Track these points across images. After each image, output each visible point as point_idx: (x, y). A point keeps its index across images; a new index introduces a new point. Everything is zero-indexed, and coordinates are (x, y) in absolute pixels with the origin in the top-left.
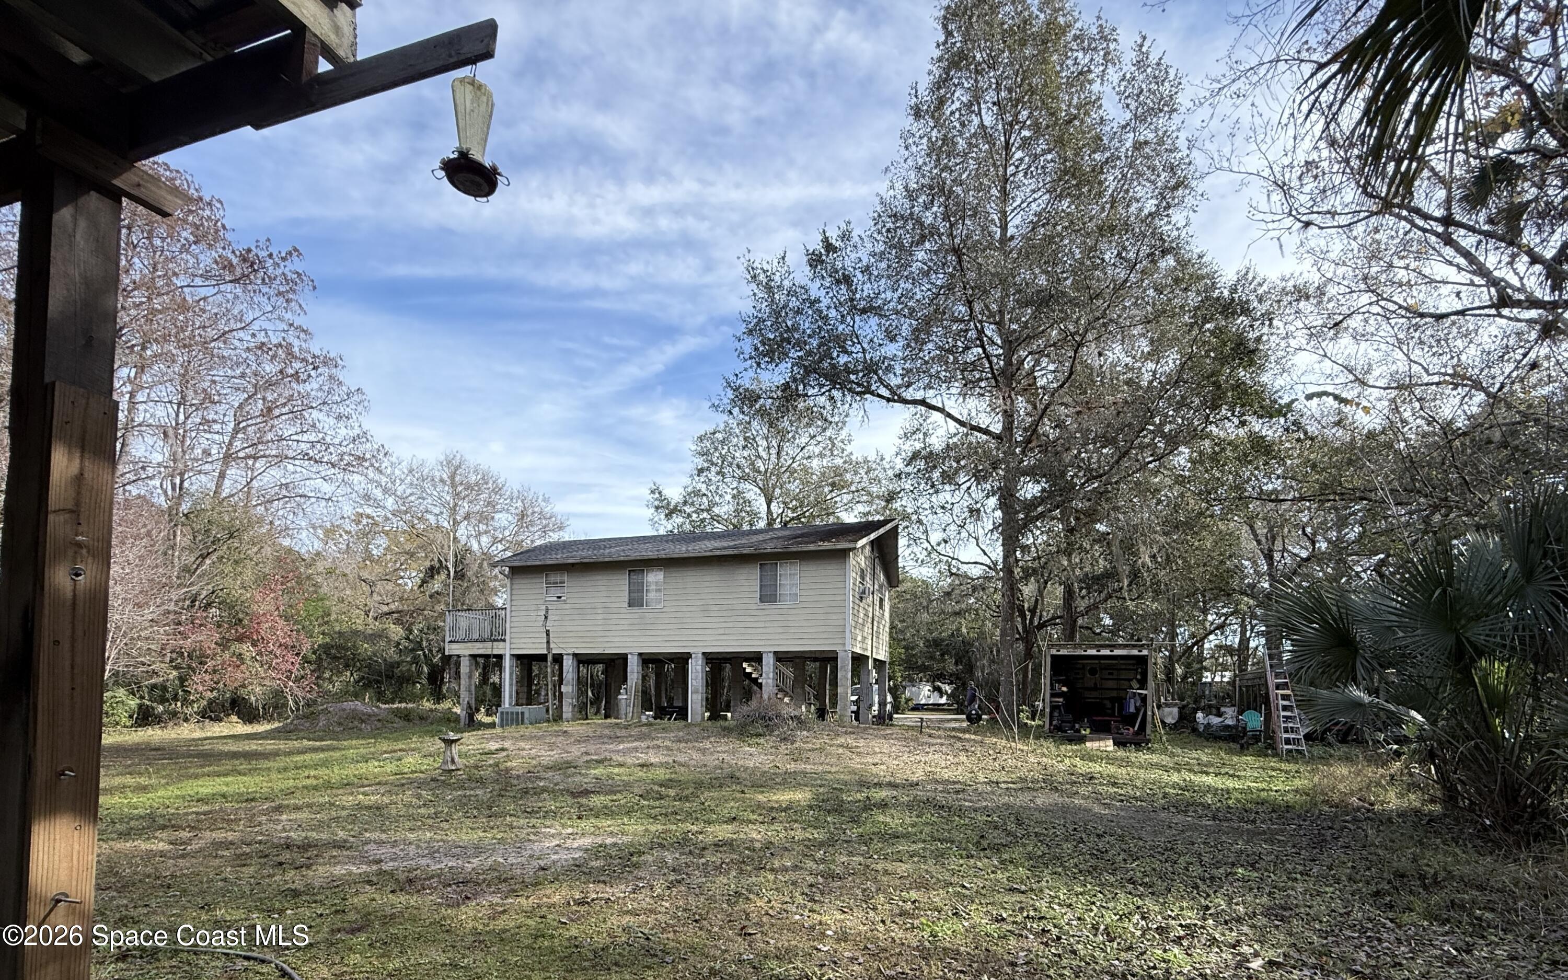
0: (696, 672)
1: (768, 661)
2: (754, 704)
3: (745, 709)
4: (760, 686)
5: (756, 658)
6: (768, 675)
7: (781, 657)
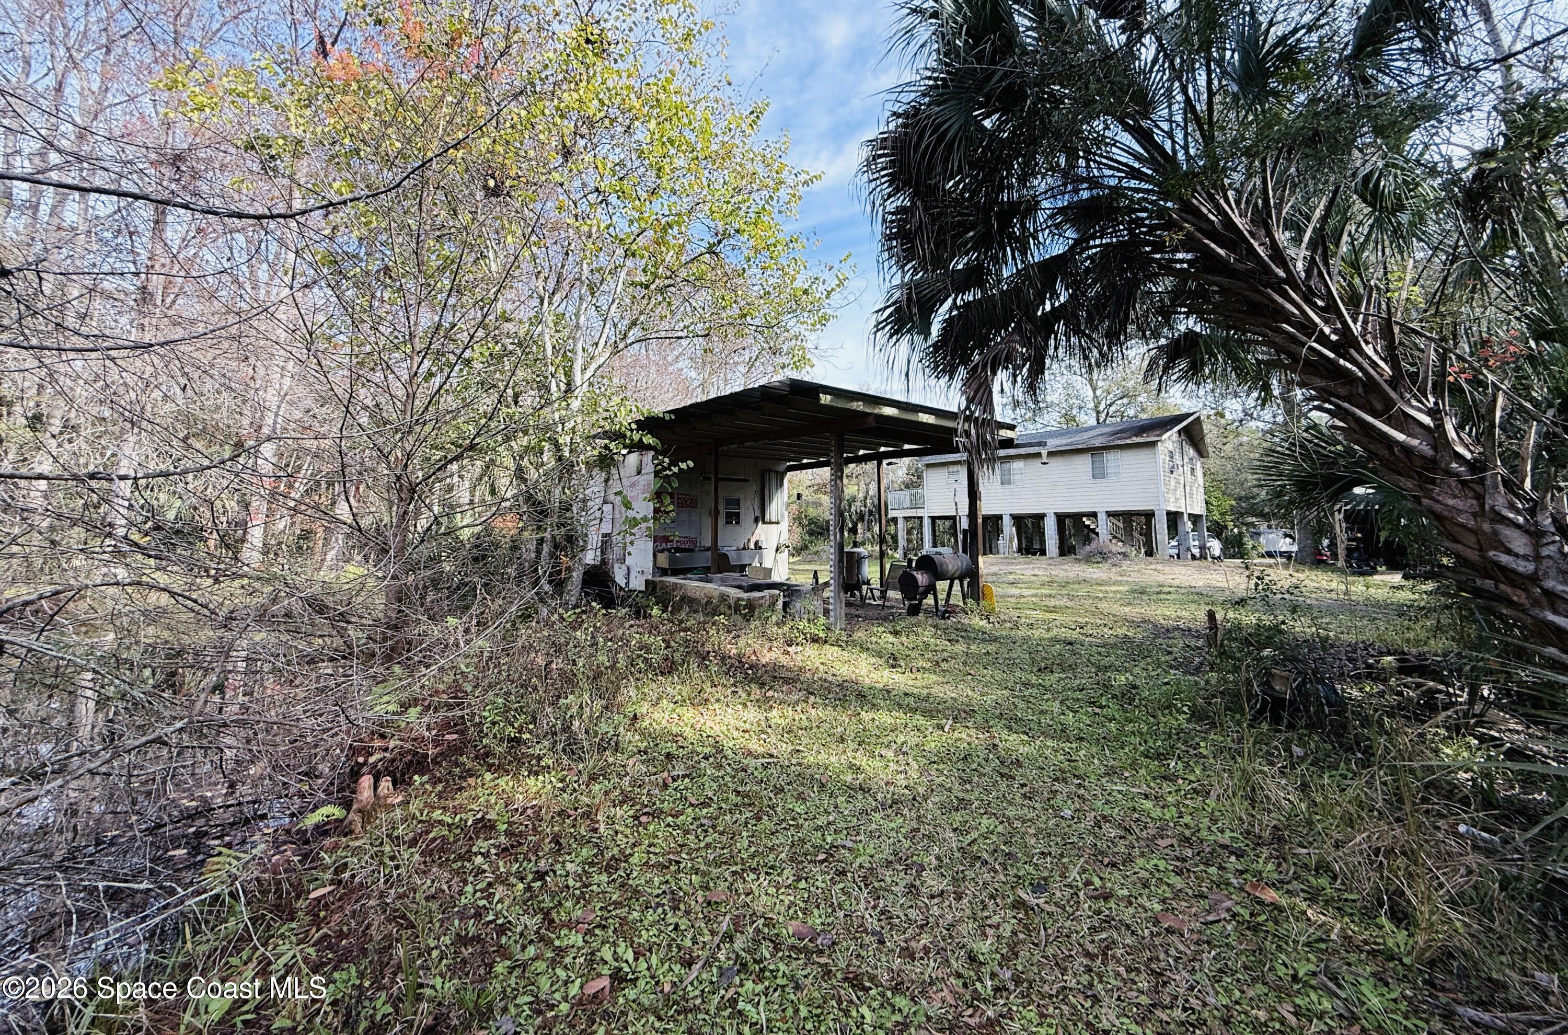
0: (1050, 526)
1: (1102, 517)
2: (1094, 545)
3: (1088, 548)
4: (1097, 534)
5: (1094, 515)
6: (1104, 527)
7: (1109, 514)
